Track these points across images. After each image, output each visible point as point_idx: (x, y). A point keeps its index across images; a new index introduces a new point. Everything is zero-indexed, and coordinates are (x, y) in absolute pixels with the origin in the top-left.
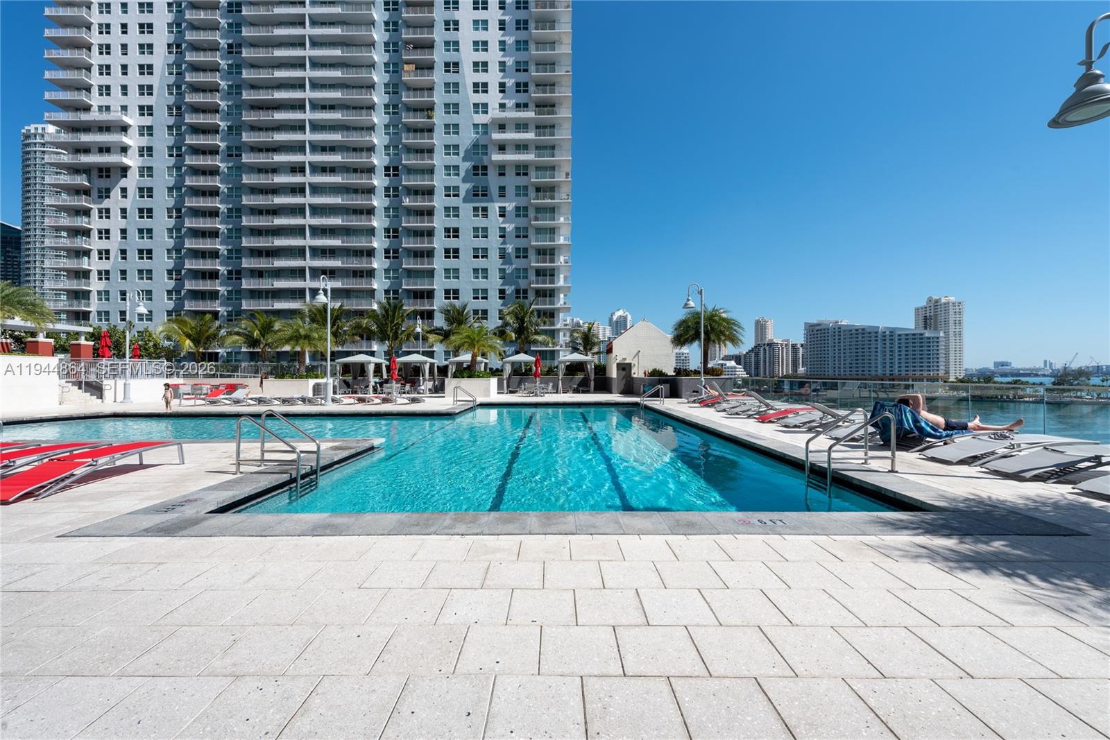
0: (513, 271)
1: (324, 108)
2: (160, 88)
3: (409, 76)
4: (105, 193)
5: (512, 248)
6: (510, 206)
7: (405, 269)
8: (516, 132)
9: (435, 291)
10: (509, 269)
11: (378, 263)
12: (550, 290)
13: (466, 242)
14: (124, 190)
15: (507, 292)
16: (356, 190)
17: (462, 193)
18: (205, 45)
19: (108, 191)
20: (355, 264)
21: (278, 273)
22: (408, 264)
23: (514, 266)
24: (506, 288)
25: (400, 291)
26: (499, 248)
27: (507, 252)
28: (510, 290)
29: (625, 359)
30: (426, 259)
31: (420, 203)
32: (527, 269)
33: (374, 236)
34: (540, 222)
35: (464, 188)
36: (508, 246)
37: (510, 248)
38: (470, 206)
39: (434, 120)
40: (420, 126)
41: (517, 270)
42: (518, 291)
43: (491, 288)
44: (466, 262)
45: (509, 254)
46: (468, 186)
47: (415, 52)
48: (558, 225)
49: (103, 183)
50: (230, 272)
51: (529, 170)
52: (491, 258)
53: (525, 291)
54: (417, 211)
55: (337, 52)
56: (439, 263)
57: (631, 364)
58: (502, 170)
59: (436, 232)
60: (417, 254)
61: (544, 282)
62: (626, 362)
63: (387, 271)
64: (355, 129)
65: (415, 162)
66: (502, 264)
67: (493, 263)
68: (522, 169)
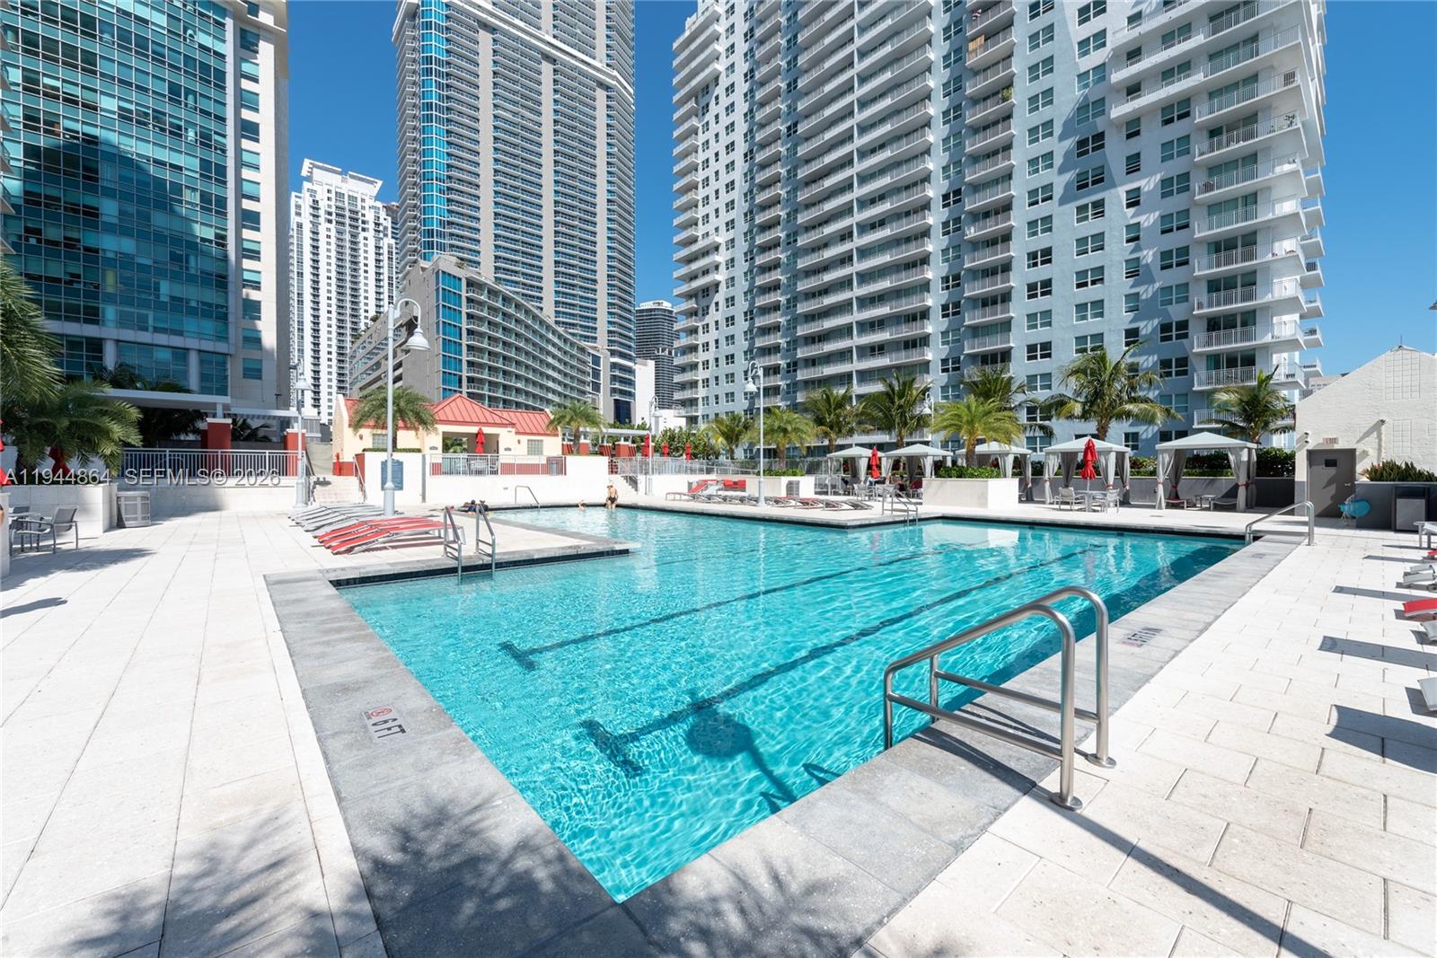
0: (1155, 294)
1: (873, 151)
2: (740, 199)
3: (977, 54)
4: (706, 312)
5: (1154, 254)
6: (1148, 183)
7: (969, 327)
8: (1165, 49)
9: (1013, 351)
10: (1146, 292)
11: (933, 327)
12: (1242, 314)
13: (1063, 269)
14: (717, 304)
15: (1143, 332)
16: (907, 239)
17: (1058, 192)
18: (770, 139)
19: (708, 307)
20: (906, 332)
21: (828, 358)
22: (972, 318)
23: (1157, 285)
24: (1141, 325)
25: (962, 357)
26: (1126, 261)
27: (1144, 262)
28: (1147, 327)
29: (1334, 440)
30: (999, 307)
31: (991, 227)
32: (1187, 284)
33: (929, 292)
34: (1216, 192)
35: (1060, 182)
36: (1145, 252)
37: (1149, 256)
38: (1071, 208)
39: (1013, 100)
40: (992, 118)
41: (1166, 290)
42: (1165, 328)
43: (1110, 330)
44: (1065, 295)
45: (1147, 265)
46: (1069, 176)
47: (985, 16)
48: (1265, 185)
49: (703, 302)
50: (788, 365)
51: (1192, 106)
52: (1111, 280)
53: (1183, 325)
54: (988, 241)
55: (888, 75)
56: (1019, 309)
57: (1353, 451)
58: (1133, 128)
59: (1014, 264)
60: (987, 302)
61: (1228, 301)
62: (1336, 447)
63: (944, 334)
64: (908, 161)
65: (983, 173)
66: (1132, 287)
67: (1117, 285)
68: (1177, 111)
